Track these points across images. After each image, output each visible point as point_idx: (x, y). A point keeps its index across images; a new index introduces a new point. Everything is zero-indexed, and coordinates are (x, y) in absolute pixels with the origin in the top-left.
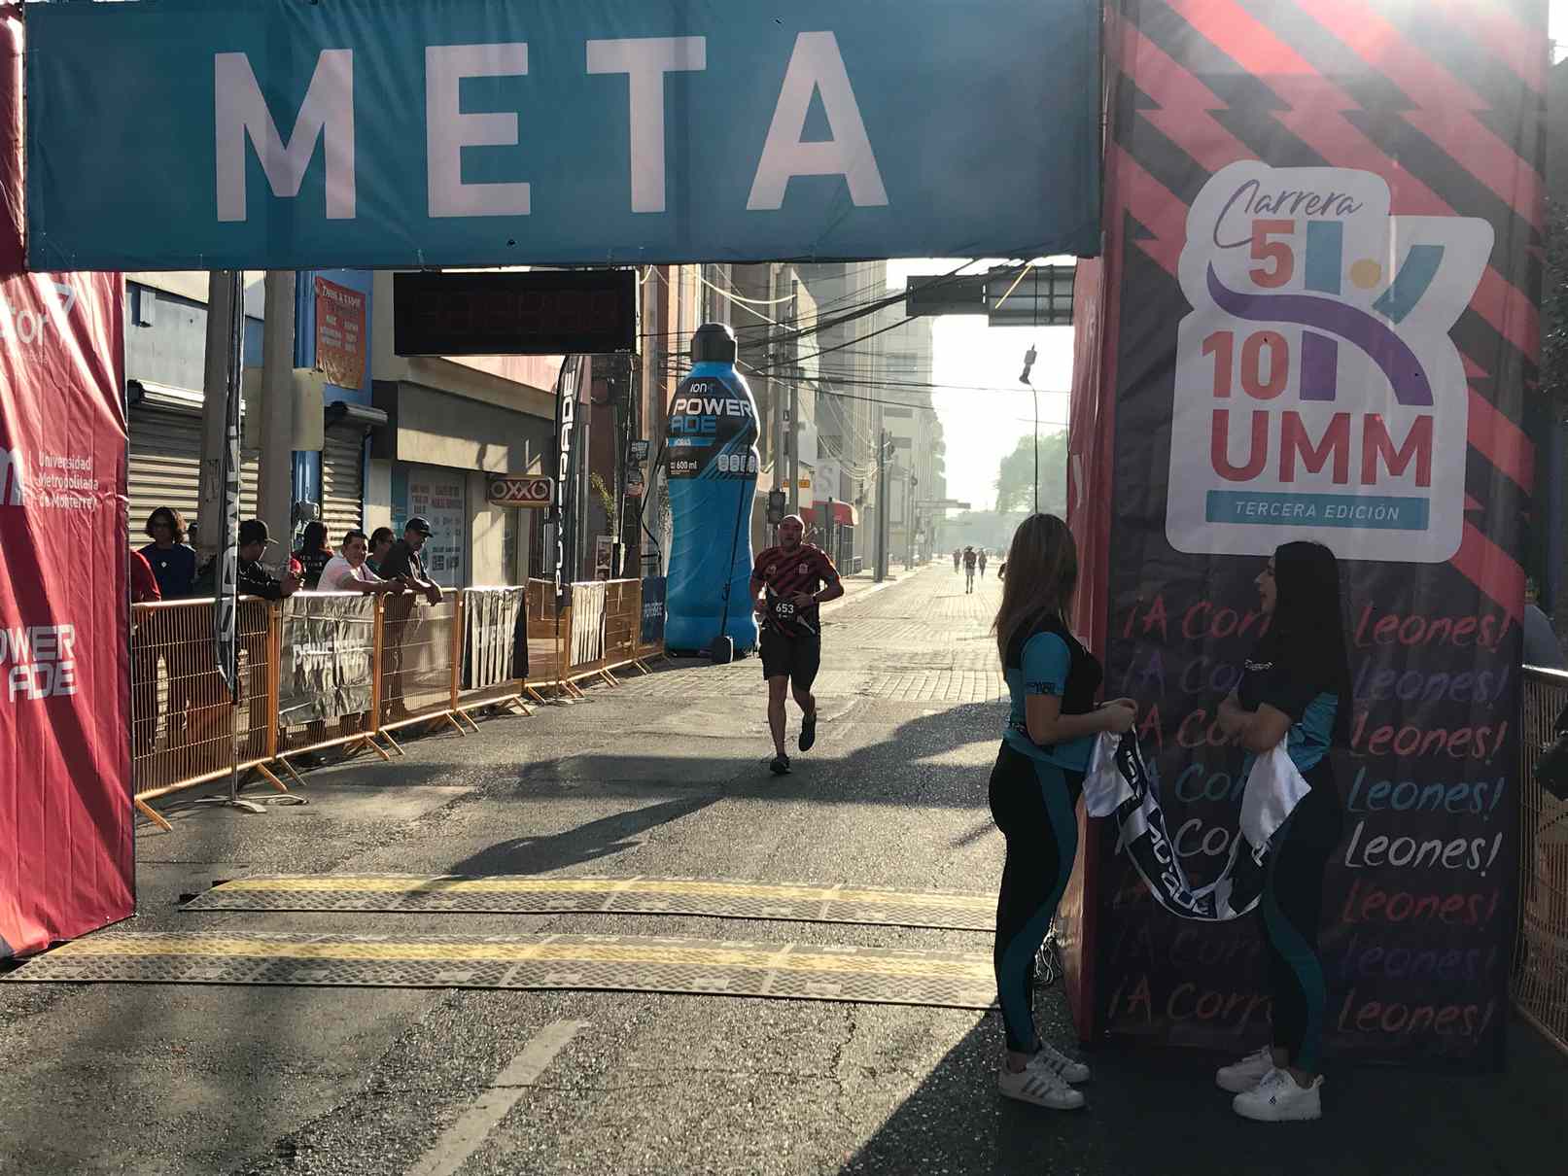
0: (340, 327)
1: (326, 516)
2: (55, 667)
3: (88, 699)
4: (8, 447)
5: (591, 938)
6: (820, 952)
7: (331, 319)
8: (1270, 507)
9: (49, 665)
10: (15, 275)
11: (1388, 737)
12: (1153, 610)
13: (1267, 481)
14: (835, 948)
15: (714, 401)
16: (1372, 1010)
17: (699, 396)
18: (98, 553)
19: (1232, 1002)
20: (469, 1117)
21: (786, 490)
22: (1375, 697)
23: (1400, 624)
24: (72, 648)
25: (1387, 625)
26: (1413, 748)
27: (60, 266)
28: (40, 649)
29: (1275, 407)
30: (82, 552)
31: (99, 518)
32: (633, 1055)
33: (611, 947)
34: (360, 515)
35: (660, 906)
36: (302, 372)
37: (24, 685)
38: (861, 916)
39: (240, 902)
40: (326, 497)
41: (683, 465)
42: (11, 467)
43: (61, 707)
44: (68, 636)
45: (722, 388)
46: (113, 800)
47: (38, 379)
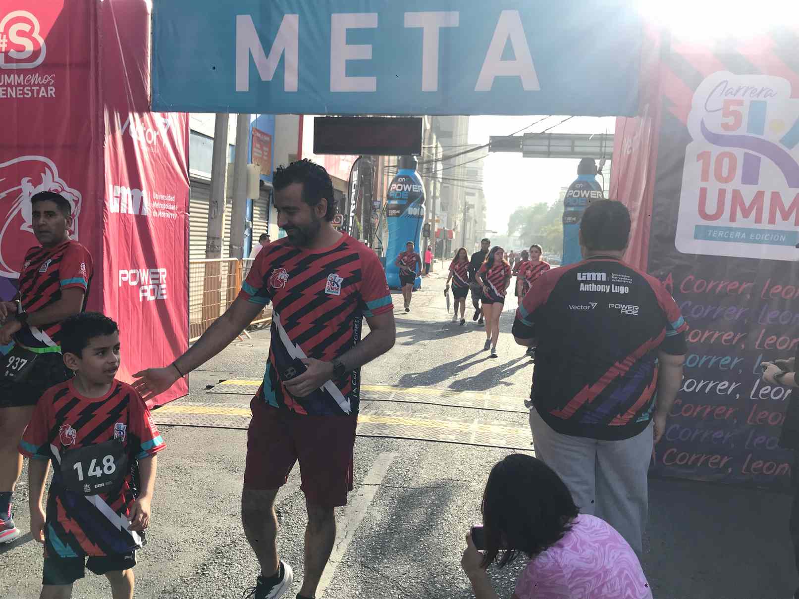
0: (261, 149)
1: (254, 227)
2: (158, 287)
3: (172, 299)
4: (140, 189)
5: (388, 413)
6: (490, 424)
7: (258, 146)
8: (724, 235)
9: (156, 287)
10: (146, 113)
11: (774, 341)
12: (667, 280)
13: (723, 221)
14: (496, 422)
15: (407, 185)
16: (759, 464)
17: (402, 183)
18: (177, 237)
19: (694, 457)
20: (356, 500)
21: (430, 223)
22: (770, 323)
23: (782, 290)
24: (166, 279)
25: (777, 289)
26: (784, 347)
27: (164, 109)
28: (153, 279)
29: (729, 188)
30: (170, 237)
31: (178, 223)
32: (423, 471)
33: (400, 418)
34: (267, 227)
35: (415, 399)
36: (251, 166)
37: (146, 294)
38: (503, 408)
39: (233, 390)
40: (254, 219)
41: (394, 212)
42: (142, 198)
43: (160, 303)
44: (163, 273)
45: (411, 180)
46: (181, 344)
47: (154, 160)
